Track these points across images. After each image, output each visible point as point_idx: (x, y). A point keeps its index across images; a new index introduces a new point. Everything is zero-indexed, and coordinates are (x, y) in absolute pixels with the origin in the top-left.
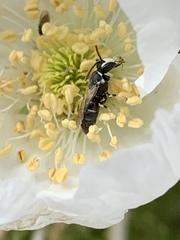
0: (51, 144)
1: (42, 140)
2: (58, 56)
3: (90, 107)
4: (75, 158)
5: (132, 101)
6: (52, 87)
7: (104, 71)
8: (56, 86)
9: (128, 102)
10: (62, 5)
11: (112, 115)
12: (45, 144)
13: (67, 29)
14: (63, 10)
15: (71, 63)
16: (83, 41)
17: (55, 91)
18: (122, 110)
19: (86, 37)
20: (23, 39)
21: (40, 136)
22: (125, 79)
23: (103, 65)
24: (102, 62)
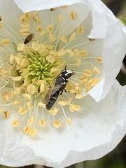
6: (33, 80)
7: (66, 77)
9: (76, 97)
11: (66, 102)
13: (44, 47)
16: (53, 55)
17: (34, 83)
19: (55, 54)
20: (18, 49)
22: (77, 84)
23: (66, 74)
24: (66, 72)
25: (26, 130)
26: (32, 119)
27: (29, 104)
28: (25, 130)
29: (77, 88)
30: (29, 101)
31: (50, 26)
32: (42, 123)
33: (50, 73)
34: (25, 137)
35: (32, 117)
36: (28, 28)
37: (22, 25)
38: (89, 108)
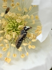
0: (6, 49)
1: (3, 48)
2: (12, 23)
4: (13, 55)
5: (33, 41)
6: (9, 32)
10: (14, 6)
11: (27, 44)
12: (4, 49)
13: (15, 14)
14: (14, 8)
16: (20, 18)
17: (9, 33)
18: (30, 43)
19: (21, 18)
20: (1, 16)
21: (2, 46)
22: (32, 34)
23: (26, 29)
24: (26, 27)
26: (9, 53)
27: (6, 45)
28: (5, 59)
29: (32, 36)
30: (6, 44)
31: (17, 3)
32: (15, 55)
33: (18, 28)
34: (5, 63)
35: (9, 52)
36: (6, 4)
37: (3, 3)
38: (41, 47)
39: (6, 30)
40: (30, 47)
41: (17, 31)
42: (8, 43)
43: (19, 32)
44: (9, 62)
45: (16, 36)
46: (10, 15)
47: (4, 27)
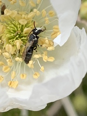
0: (9, 69)
1: (4, 67)
2: (12, 26)
3: (29, 51)
4: (21, 76)
5: (50, 49)
6: (9, 41)
7: (37, 34)
8: (11, 40)
9: (48, 49)
11: (40, 55)
12: (6, 69)
13: (16, 12)
14: (14, 2)
15: (19, 29)
17: (11, 43)
18: (44, 53)
19: (26, 16)
21: (2, 65)
22: (46, 38)
23: (36, 31)
24: (36, 29)
25: (10, 84)
26: (13, 74)
29: (47, 41)
32: (23, 76)
33: (24, 33)
35: (13, 72)
38: (63, 59)
39: (4, 39)
40: (45, 58)
41: (22, 38)
42: (10, 58)
43: (26, 38)
44: (15, 87)
45: (21, 46)
46: (8, 14)
47: (2, 34)
